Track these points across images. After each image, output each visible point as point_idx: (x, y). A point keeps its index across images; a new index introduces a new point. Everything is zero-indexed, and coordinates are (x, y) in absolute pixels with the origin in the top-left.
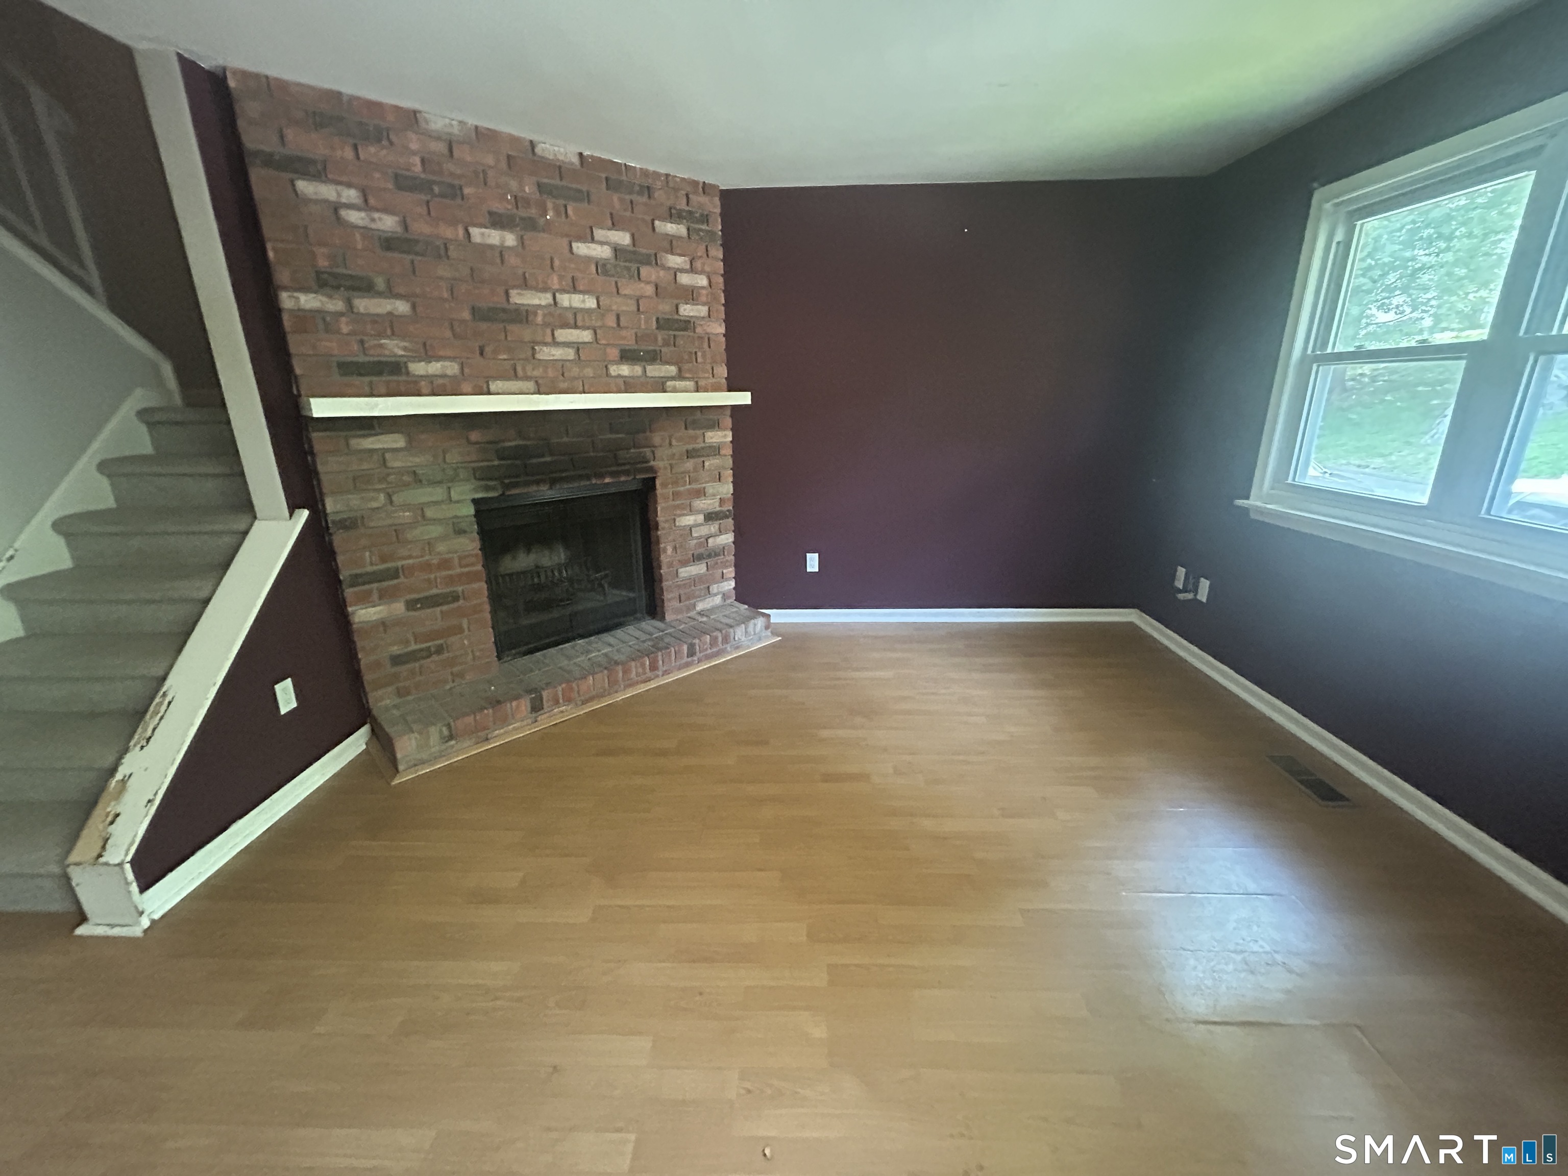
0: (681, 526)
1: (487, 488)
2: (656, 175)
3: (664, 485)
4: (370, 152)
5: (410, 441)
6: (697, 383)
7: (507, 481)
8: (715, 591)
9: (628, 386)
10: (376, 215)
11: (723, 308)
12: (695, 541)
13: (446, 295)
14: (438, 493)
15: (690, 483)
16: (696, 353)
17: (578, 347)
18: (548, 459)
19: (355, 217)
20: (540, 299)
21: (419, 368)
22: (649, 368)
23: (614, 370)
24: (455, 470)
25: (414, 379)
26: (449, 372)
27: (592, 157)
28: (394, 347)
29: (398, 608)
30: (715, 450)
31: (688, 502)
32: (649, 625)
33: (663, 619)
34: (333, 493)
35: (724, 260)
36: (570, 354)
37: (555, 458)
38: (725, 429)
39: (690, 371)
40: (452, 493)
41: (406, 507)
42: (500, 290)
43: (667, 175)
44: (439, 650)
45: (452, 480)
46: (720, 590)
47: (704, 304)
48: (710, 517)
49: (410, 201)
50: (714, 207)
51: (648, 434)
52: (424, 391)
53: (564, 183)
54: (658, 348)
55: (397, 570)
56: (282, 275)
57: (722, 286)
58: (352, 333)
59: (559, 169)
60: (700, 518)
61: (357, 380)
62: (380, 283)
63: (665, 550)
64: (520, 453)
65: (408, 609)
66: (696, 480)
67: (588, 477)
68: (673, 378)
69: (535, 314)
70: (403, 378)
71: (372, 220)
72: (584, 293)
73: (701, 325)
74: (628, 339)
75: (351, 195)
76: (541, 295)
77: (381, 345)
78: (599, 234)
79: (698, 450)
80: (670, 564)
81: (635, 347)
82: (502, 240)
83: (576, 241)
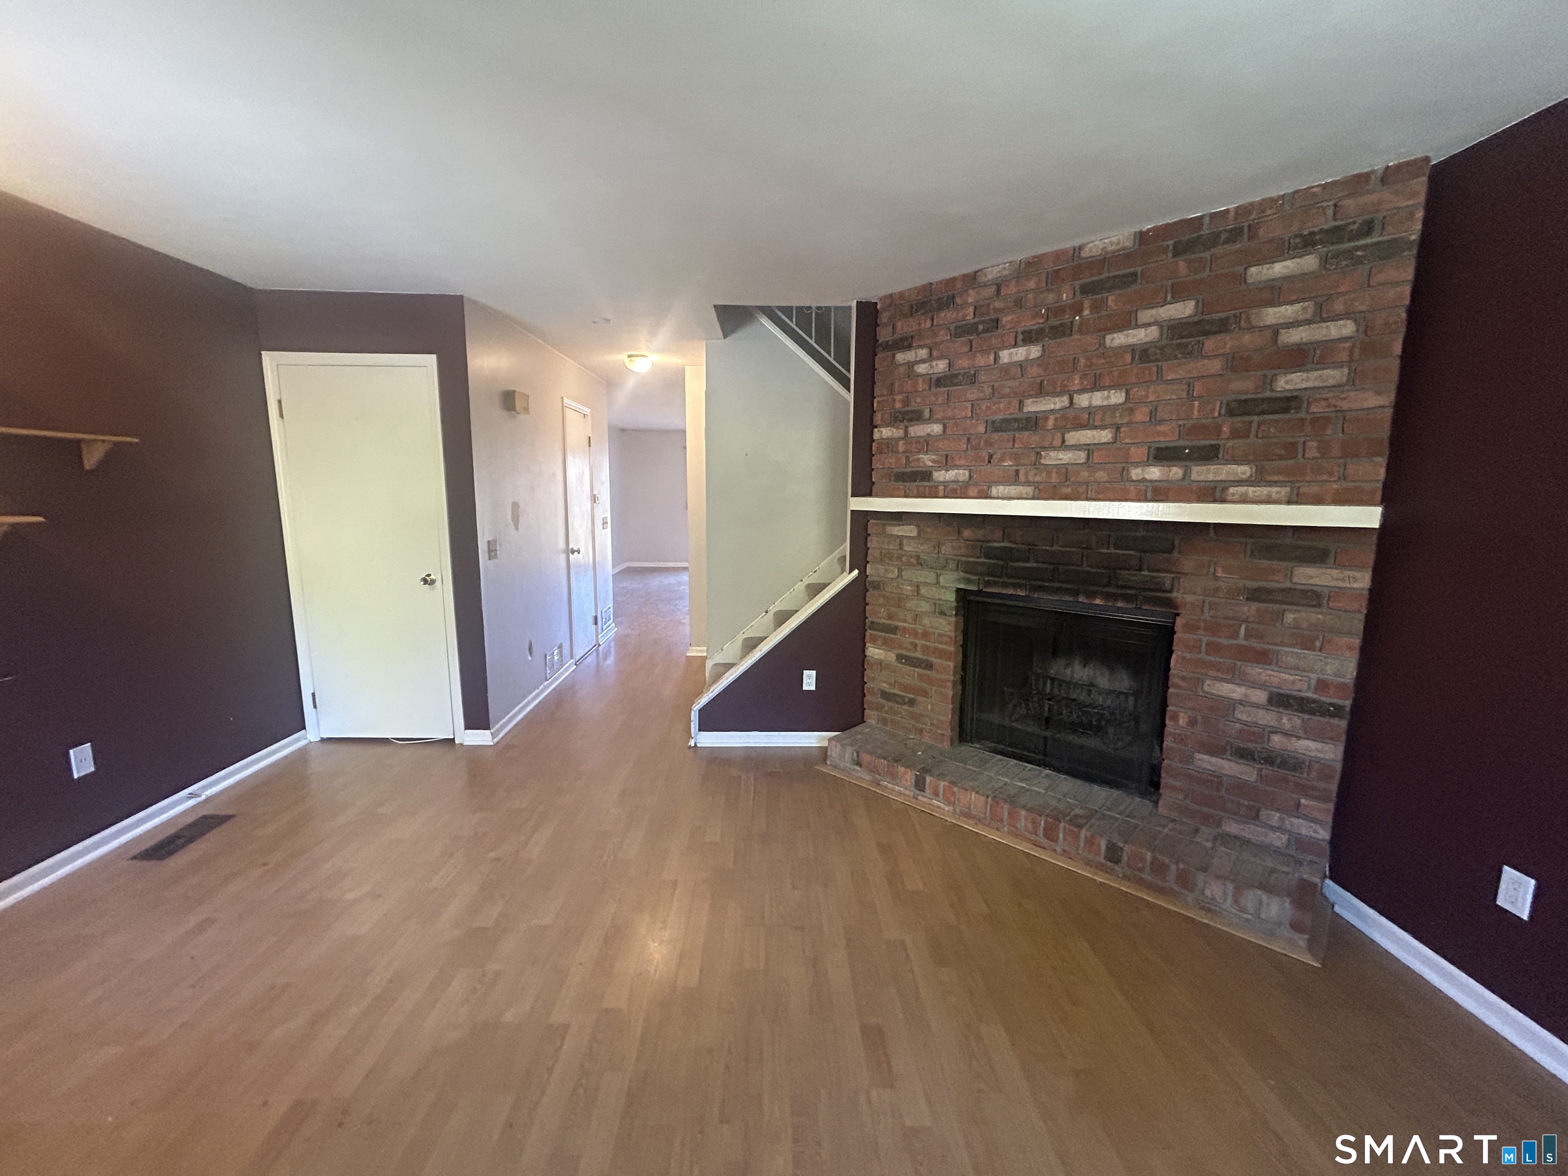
0: (1213, 694)
6: (1299, 489)
7: (987, 578)
8: (1275, 822)
9: (1158, 493)
10: (934, 363)
12: (1238, 726)
13: (969, 414)
15: (1246, 639)
16: (1304, 444)
17: (1089, 449)
20: (1055, 404)
21: (940, 476)
22: (1195, 469)
23: (1136, 473)
25: (936, 484)
27: (1155, 228)
28: (927, 460)
29: (891, 657)
31: (1237, 664)
32: (1136, 803)
33: (1158, 808)
36: (1080, 457)
39: (1283, 471)
42: (1015, 403)
43: (1291, 195)
46: (1290, 827)
48: (1283, 701)
50: (1412, 197)
51: (1175, 554)
53: (1114, 273)
54: (1220, 443)
55: (896, 628)
59: (1104, 261)
60: (1260, 696)
61: (901, 485)
64: (1005, 555)
65: (897, 660)
66: (1260, 636)
67: (1075, 594)
69: (1047, 419)
71: (932, 367)
72: (1109, 388)
73: (1326, 399)
74: (1167, 434)
75: (923, 353)
76: (1057, 399)
77: (919, 459)
78: (1145, 316)
79: (1270, 591)
80: (1181, 739)
81: (1181, 443)
82: (1028, 354)
83: (1110, 334)
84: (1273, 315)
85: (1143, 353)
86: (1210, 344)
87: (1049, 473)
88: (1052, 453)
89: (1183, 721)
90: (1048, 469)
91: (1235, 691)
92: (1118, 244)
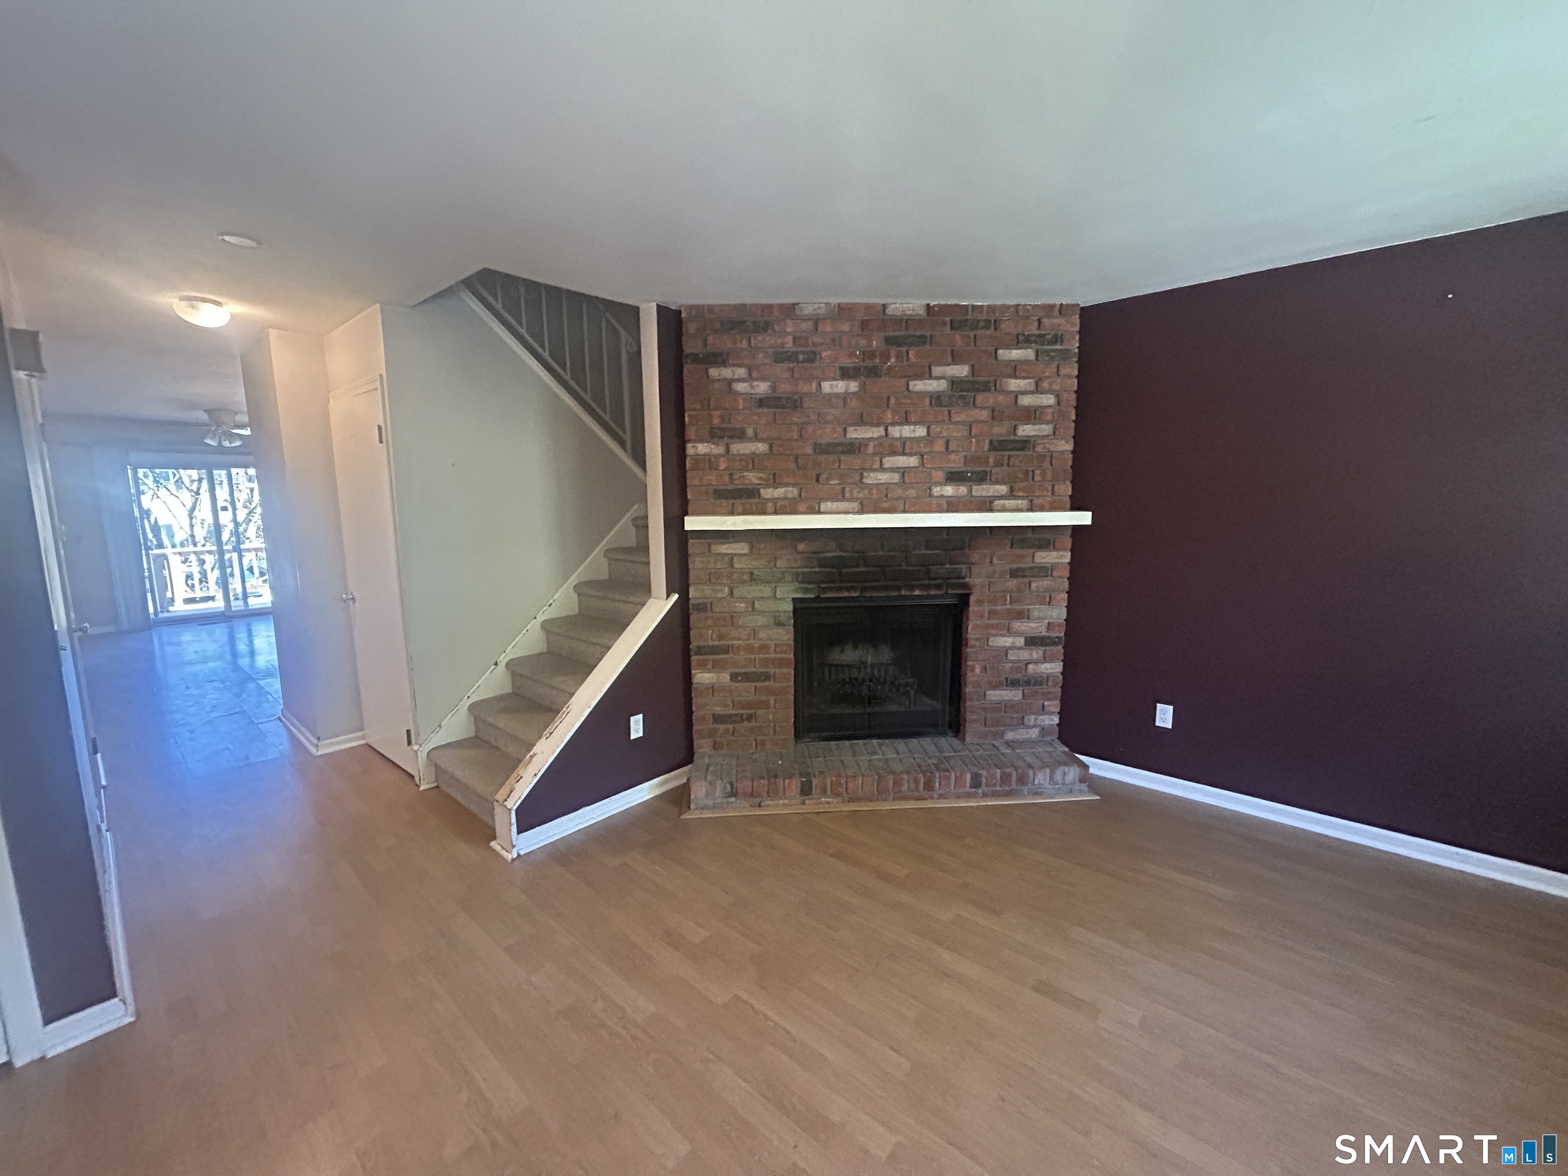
0: (995, 647)
1: (807, 590)
2: (1005, 308)
3: (979, 602)
4: (759, 340)
5: (751, 550)
6: (1031, 501)
7: (823, 586)
8: (1032, 723)
9: (953, 506)
10: (755, 383)
11: (1073, 425)
12: (1010, 665)
13: (796, 437)
14: (766, 591)
15: (1010, 604)
16: (1033, 471)
17: (903, 472)
18: (862, 569)
19: (741, 387)
20: (873, 432)
22: (974, 488)
23: (936, 491)
24: (783, 573)
25: (764, 501)
26: (790, 495)
27: (939, 306)
28: (753, 477)
29: (725, 677)
30: (1045, 571)
31: (1007, 622)
32: (947, 742)
33: (963, 740)
34: (695, 584)
35: (1078, 377)
36: (896, 478)
37: (871, 569)
38: (1064, 549)
39: (1024, 489)
40: (778, 593)
41: (742, 599)
42: (840, 429)
43: (1017, 306)
44: (750, 718)
45: (778, 581)
46: (1039, 722)
47: (1048, 423)
48: (1032, 641)
49: (781, 370)
50: (1073, 325)
51: (967, 551)
52: (770, 510)
53: (911, 332)
54: (988, 469)
56: (691, 433)
57: (1074, 403)
58: (726, 469)
59: (906, 321)
60: (1021, 641)
61: (724, 503)
62: (750, 432)
63: (973, 669)
64: (840, 563)
65: (731, 679)
66: (1018, 601)
67: (898, 589)
68: (1002, 497)
69: (867, 446)
70: (757, 500)
71: (752, 387)
72: (915, 424)
73: (1043, 444)
74: (956, 462)
75: (741, 372)
76: (874, 429)
77: (744, 476)
78: (937, 370)
79: (1024, 570)
80: (977, 684)
81: (963, 469)
82: (847, 388)
83: (913, 380)
84: (1014, 384)
85: (936, 399)
86: (980, 398)
87: (870, 490)
88: (872, 474)
89: (978, 671)
90: (870, 487)
91: (1006, 642)
92: (913, 310)
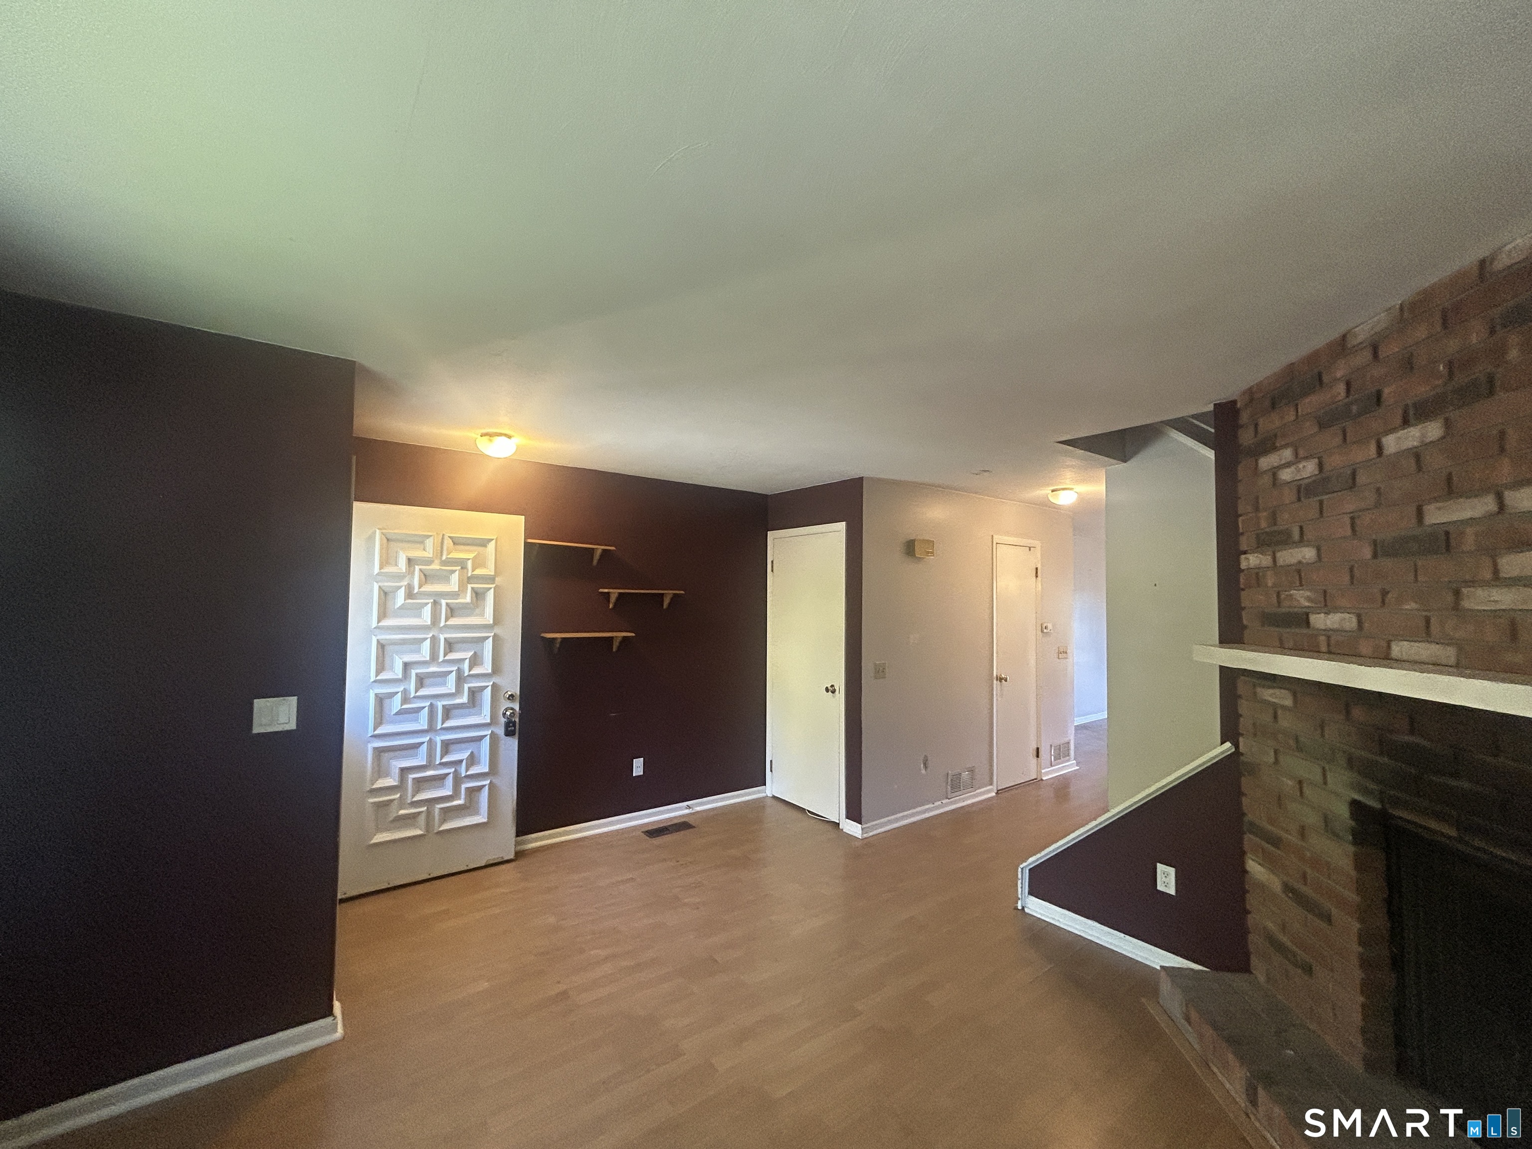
1: (1367, 792)
4: (1311, 403)
5: (1296, 702)
7: (1390, 791)
10: (1301, 465)
13: (1349, 533)
14: (1316, 772)
18: (1463, 784)
19: (1286, 475)
20: (1474, 508)
21: (1319, 621)
24: (1333, 750)
25: (1315, 635)
26: (1347, 627)
28: (1301, 598)
29: (1277, 883)
34: (1245, 741)
40: (1329, 780)
41: (1289, 774)
42: (1412, 510)
44: (1308, 970)
45: (1328, 762)
49: (1330, 437)
52: (1323, 649)
55: (1280, 839)
56: (1244, 542)
58: (1273, 586)
62: (1296, 533)
64: (1422, 759)
65: (1283, 890)
69: (1463, 535)
70: (1308, 633)
71: (1298, 471)
75: (1287, 454)
76: (1477, 501)
77: (1291, 595)
82: (1423, 436)
87: (1478, 627)
88: (1479, 591)
90: (1478, 617)
